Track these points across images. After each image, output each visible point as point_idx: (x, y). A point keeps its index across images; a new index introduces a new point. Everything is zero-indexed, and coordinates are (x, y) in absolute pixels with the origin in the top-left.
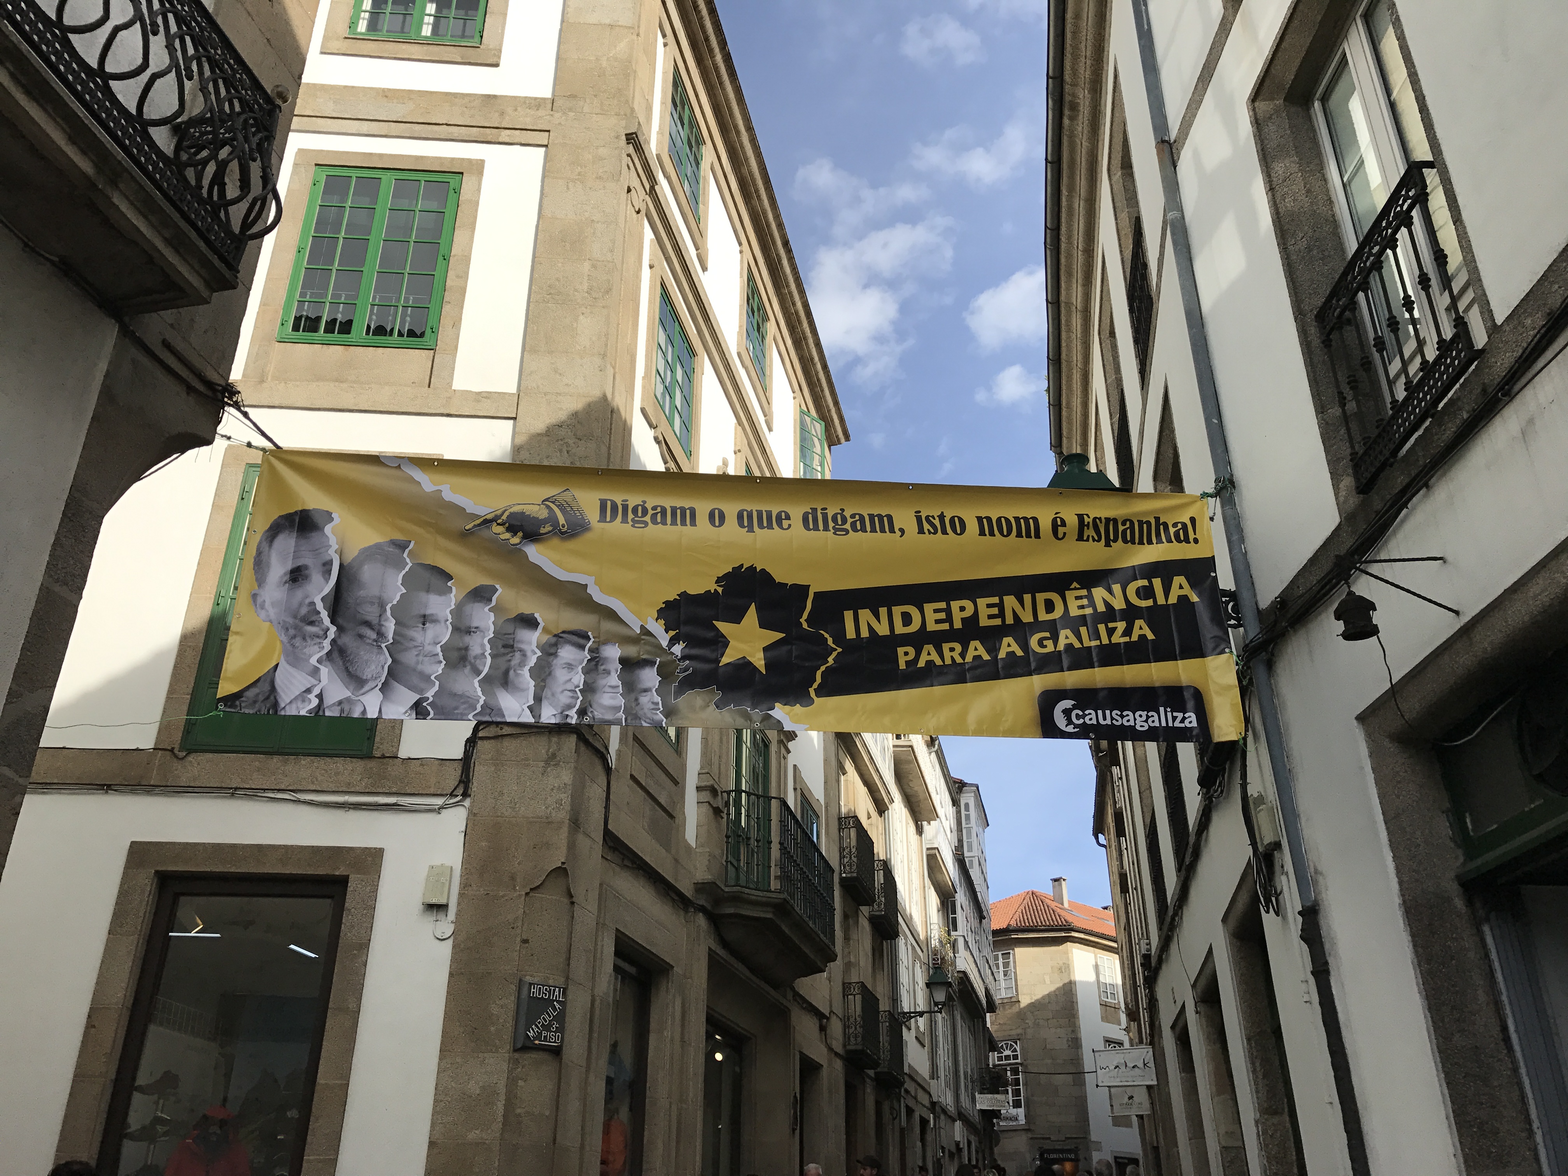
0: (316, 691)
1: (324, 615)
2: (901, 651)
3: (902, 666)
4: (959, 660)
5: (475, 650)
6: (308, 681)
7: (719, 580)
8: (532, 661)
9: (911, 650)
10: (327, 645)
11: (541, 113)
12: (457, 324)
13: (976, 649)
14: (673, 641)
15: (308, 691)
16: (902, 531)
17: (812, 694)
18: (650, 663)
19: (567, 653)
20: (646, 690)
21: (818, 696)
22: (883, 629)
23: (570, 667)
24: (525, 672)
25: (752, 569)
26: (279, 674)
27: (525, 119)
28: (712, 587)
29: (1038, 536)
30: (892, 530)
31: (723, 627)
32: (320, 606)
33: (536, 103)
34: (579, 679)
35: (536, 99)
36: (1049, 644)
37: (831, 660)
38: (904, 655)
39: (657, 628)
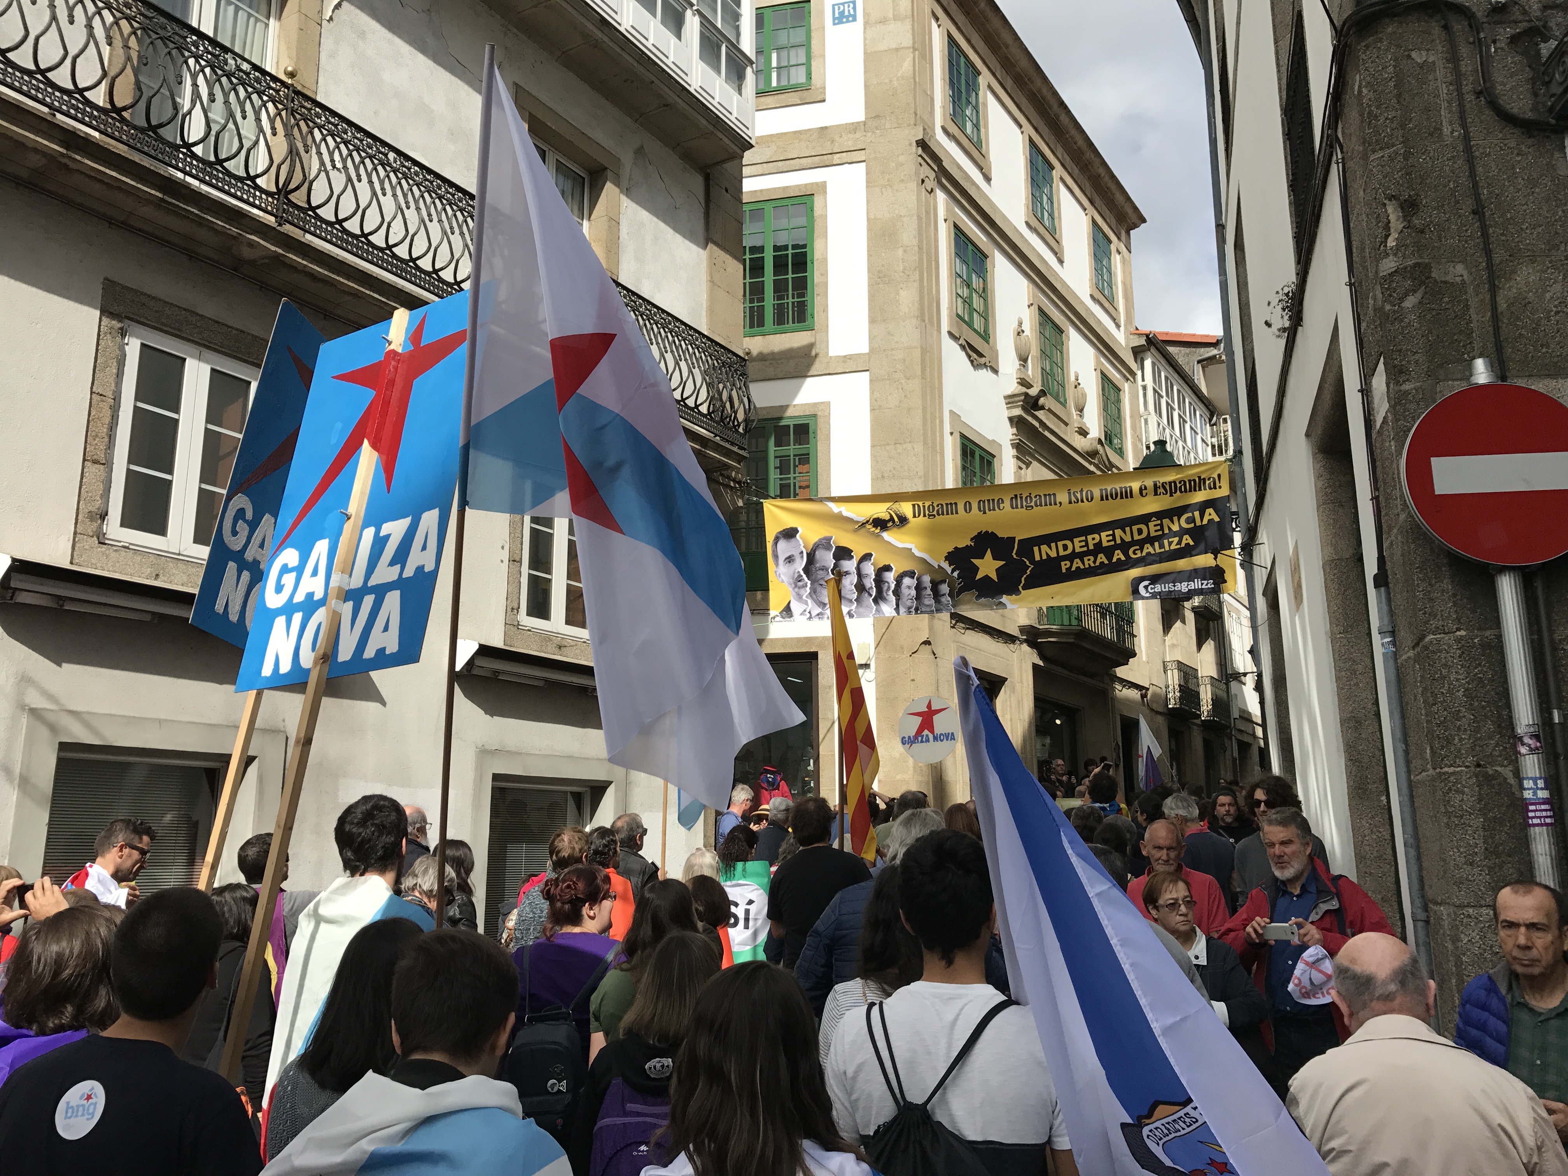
0: (808, 611)
1: (804, 576)
2: (1063, 563)
3: (1064, 571)
4: (1092, 565)
5: (868, 585)
6: (804, 607)
7: (972, 539)
8: (893, 586)
9: (1068, 563)
10: (808, 589)
11: (858, 135)
12: (825, 310)
13: (1102, 558)
14: (953, 572)
15: (805, 611)
16: (1060, 503)
17: (1020, 587)
18: (944, 581)
19: (907, 581)
20: (944, 595)
21: (1023, 589)
22: (1053, 554)
23: (909, 587)
24: (890, 593)
25: (987, 532)
26: (792, 605)
27: (848, 142)
28: (969, 543)
29: (1132, 496)
30: (1055, 504)
31: (976, 562)
32: (802, 573)
33: (853, 128)
34: (913, 592)
35: (853, 124)
36: (1138, 552)
37: (1028, 572)
38: (1065, 565)
39: (946, 566)
